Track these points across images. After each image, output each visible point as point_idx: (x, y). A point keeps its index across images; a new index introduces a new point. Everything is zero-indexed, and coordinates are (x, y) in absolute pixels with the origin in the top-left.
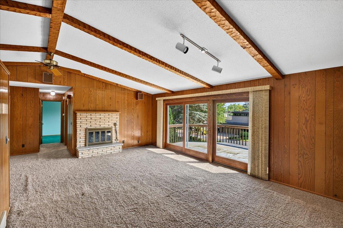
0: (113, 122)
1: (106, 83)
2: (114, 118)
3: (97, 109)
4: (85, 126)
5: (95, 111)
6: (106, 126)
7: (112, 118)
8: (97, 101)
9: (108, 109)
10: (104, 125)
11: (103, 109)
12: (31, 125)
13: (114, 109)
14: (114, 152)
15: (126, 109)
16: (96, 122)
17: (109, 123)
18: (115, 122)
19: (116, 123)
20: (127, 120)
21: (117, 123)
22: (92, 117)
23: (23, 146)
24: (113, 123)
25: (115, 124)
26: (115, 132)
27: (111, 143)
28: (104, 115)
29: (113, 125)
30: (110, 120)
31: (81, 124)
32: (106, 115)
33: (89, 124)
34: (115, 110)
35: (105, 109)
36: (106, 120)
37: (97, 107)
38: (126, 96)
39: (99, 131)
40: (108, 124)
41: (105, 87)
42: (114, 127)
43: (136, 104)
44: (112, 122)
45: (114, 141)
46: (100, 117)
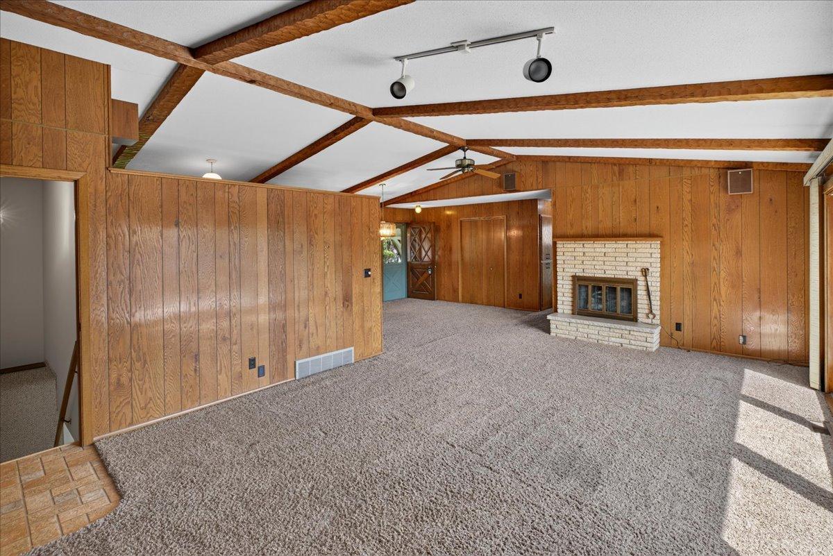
0: (639, 264)
1: (619, 164)
2: (643, 255)
3: (601, 232)
4: (572, 270)
5: (596, 236)
6: (620, 273)
7: (635, 255)
8: (600, 211)
9: (630, 231)
10: (615, 272)
11: (616, 231)
12: (529, 263)
13: (646, 230)
14: (629, 346)
15: (686, 229)
16: (594, 263)
17: (628, 269)
18: (647, 265)
19: (648, 269)
20: (693, 263)
21: (651, 270)
22: (585, 250)
23: (520, 296)
24: (639, 269)
25: (645, 272)
26: (645, 293)
27: (634, 319)
28: (615, 246)
29: (640, 273)
30: (631, 259)
31: (565, 266)
32: (620, 246)
33: (581, 266)
34: (648, 232)
35: (621, 231)
36: (620, 259)
37: (600, 226)
38: (686, 189)
39: (601, 284)
40: (624, 268)
41: (619, 176)
42: (643, 278)
43: (730, 211)
44: (636, 264)
45: (641, 316)
46: (604, 250)
